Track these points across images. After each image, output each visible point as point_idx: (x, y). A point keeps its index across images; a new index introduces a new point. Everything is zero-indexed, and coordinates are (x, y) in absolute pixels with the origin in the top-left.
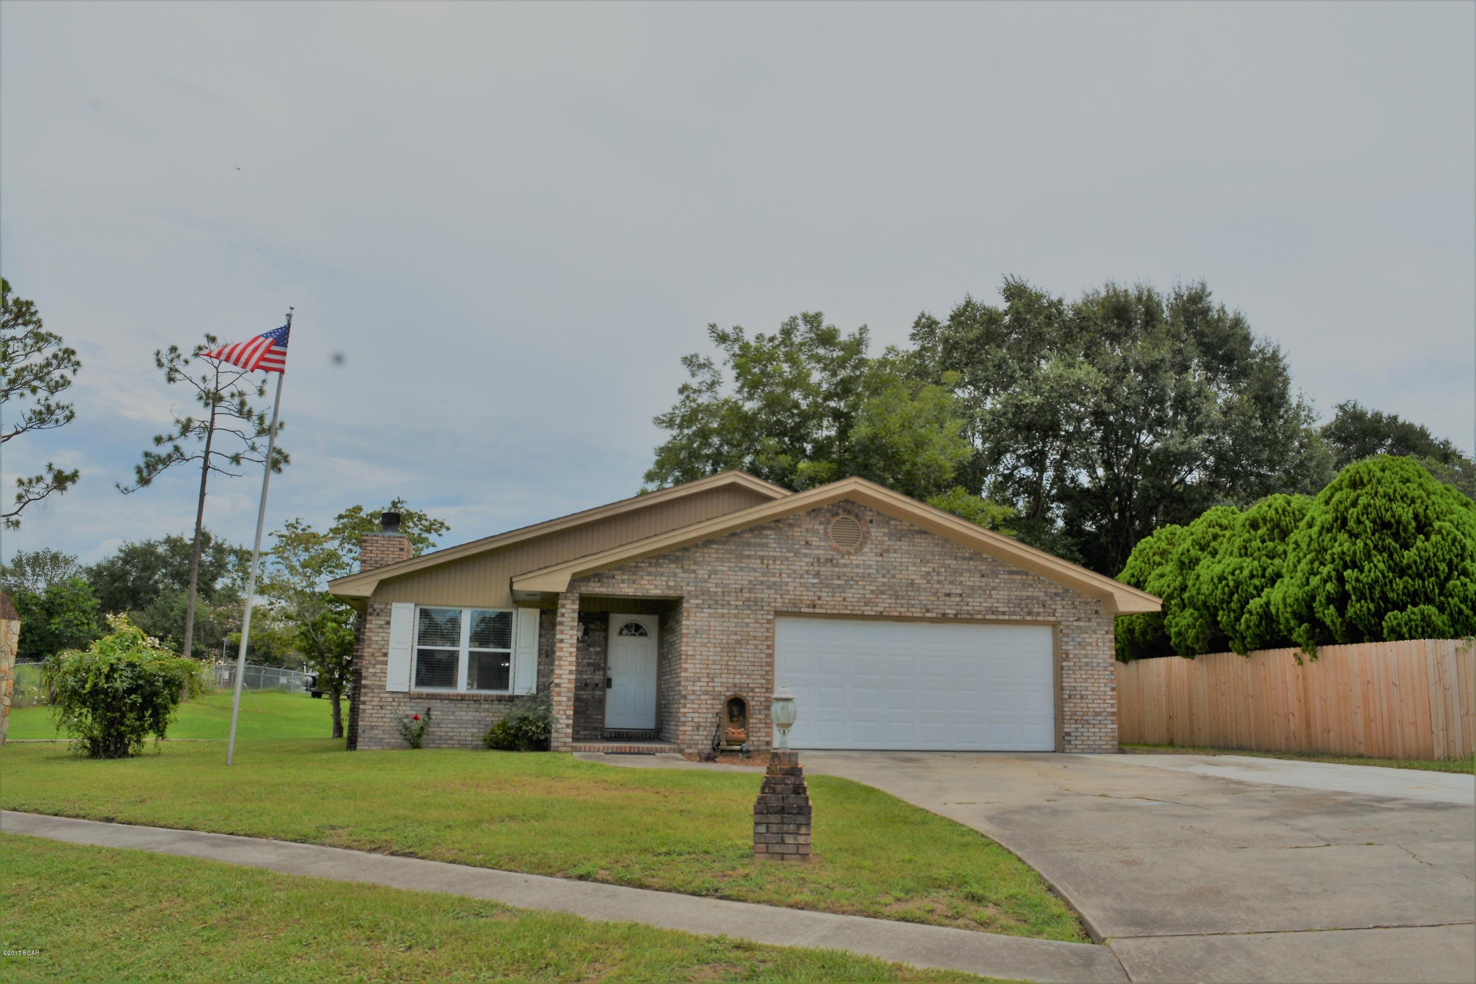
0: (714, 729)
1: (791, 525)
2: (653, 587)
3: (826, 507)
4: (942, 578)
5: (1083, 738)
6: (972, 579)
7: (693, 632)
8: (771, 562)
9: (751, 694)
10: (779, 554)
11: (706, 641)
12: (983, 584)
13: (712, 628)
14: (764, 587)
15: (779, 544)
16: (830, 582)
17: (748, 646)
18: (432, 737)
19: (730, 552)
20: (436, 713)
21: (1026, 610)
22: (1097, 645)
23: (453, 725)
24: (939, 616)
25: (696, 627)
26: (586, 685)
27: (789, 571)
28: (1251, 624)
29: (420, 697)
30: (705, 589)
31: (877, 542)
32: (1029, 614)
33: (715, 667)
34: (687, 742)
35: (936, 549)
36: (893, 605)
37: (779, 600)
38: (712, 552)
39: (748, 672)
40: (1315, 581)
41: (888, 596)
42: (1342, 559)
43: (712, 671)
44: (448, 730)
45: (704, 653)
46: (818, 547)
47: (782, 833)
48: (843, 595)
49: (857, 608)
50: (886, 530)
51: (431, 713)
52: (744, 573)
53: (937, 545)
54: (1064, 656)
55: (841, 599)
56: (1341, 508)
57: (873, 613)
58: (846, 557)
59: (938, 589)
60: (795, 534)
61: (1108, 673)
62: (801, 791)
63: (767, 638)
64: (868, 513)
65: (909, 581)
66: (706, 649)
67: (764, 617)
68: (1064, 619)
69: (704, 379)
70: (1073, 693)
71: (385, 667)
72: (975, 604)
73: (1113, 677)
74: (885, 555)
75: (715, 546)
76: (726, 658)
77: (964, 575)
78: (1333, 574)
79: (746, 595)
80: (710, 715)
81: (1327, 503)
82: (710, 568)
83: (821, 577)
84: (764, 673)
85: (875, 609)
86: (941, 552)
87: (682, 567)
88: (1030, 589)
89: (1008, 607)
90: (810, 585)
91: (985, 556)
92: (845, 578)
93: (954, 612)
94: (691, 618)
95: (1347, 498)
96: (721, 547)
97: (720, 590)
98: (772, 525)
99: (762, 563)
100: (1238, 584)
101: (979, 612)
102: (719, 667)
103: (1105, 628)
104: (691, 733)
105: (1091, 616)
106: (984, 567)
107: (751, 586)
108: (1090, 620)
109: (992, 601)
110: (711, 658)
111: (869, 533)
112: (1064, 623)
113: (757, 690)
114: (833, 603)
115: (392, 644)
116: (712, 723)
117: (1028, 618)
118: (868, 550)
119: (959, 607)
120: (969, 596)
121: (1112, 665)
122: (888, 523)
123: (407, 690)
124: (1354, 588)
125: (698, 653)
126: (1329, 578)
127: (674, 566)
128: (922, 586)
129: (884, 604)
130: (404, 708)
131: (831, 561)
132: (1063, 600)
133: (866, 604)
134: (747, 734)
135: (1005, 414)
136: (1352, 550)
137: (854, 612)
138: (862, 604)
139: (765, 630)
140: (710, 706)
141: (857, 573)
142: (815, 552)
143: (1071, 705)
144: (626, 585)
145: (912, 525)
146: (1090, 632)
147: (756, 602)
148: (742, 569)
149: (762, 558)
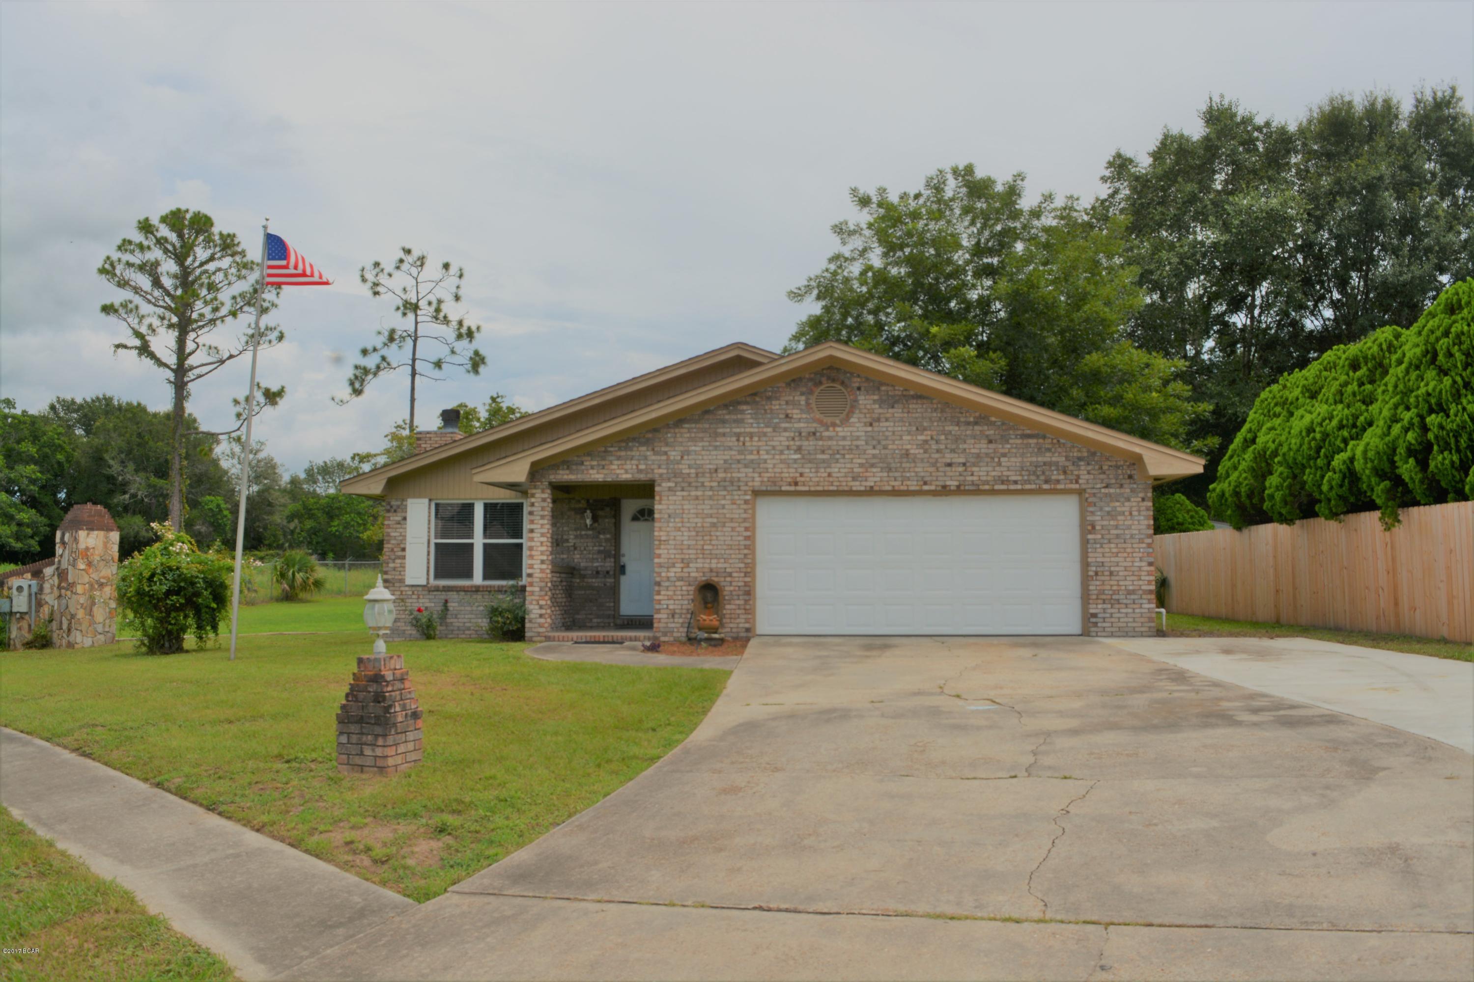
0: (689, 616)
1: (769, 398)
2: (623, 471)
3: (807, 376)
4: (942, 447)
5: (1113, 620)
6: (977, 446)
7: (666, 516)
8: (747, 439)
9: (728, 579)
10: (756, 430)
11: (680, 525)
12: (991, 451)
13: (686, 511)
14: (740, 466)
15: (756, 419)
16: (813, 457)
17: (725, 529)
18: (452, 628)
19: (704, 431)
20: (454, 604)
21: (1042, 478)
22: (1131, 514)
23: (470, 616)
24: (939, 488)
25: (669, 511)
26: (598, 572)
27: (767, 448)
28: (1334, 483)
29: (437, 589)
30: (677, 471)
31: (866, 411)
32: (1047, 482)
33: (690, 551)
34: (662, 630)
35: (935, 415)
36: (885, 479)
37: (757, 479)
38: (684, 433)
39: (725, 556)
40: (1396, 429)
41: (879, 470)
42: (1428, 402)
43: (687, 557)
44: (465, 620)
45: (678, 538)
46: (799, 420)
47: (362, 744)
48: (828, 470)
49: (844, 484)
50: (876, 397)
51: (449, 604)
52: (719, 452)
53: (935, 410)
54: (1089, 528)
55: (826, 475)
56: (1432, 339)
57: (862, 488)
58: (831, 429)
59: (937, 459)
60: (773, 407)
61: (1144, 545)
62: (381, 699)
63: (745, 520)
64: (855, 380)
65: (904, 452)
66: (680, 533)
67: (742, 497)
68: (1090, 486)
69: (856, 246)
70: (1102, 569)
71: (403, 561)
72: (981, 474)
73: (1151, 550)
74: (875, 424)
75: (686, 426)
76: (702, 543)
77: (968, 441)
78: (1416, 420)
79: (721, 475)
80: (686, 602)
81: (1420, 333)
82: (681, 448)
83: (803, 452)
84: (742, 556)
85: (864, 483)
86: (940, 418)
87: (653, 450)
88: (1048, 454)
89: (1021, 475)
90: (791, 461)
91: (993, 419)
92: (830, 452)
93: (956, 483)
94: (663, 502)
95: (1439, 327)
96: (693, 425)
97: (693, 471)
98: (748, 399)
99: (738, 440)
100: (1325, 435)
101: (987, 483)
102: (694, 552)
103: (1141, 495)
104: (666, 621)
105: (1123, 481)
106: (992, 432)
107: (727, 466)
108: (1121, 486)
109: (1002, 469)
110: (685, 543)
111: (856, 401)
112: (1089, 491)
113: (735, 575)
114: (817, 479)
115: (409, 539)
116: (688, 610)
117: (1046, 487)
118: (856, 420)
119: (962, 478)
120: (974, 465)
121: (1149, 536)
122: (878, 389)
123: (424, 582)
124: (1436, 437)
125: (672, 538)
126: (1411, 424)
127: (644, 448)
128: (918, 456)
129: (875, 478)
130: (423, 601)
131: (814, 434)
132: (1088, 464)
133: (854, 479)
134: (720, 621)
135: (1194, 255)
136: (1438, 390)
137: (841, 488)
138: (850, 479)
139: (743, 511)
140: (685, 593)
141: (844, 446)
142: (796, 425)
143: (1098, 583)
144: (595, 471)
145: (906, 390)
146: (1122, 500)
147: (732, 482)
148: (716, 448)
149: (738, 435)
